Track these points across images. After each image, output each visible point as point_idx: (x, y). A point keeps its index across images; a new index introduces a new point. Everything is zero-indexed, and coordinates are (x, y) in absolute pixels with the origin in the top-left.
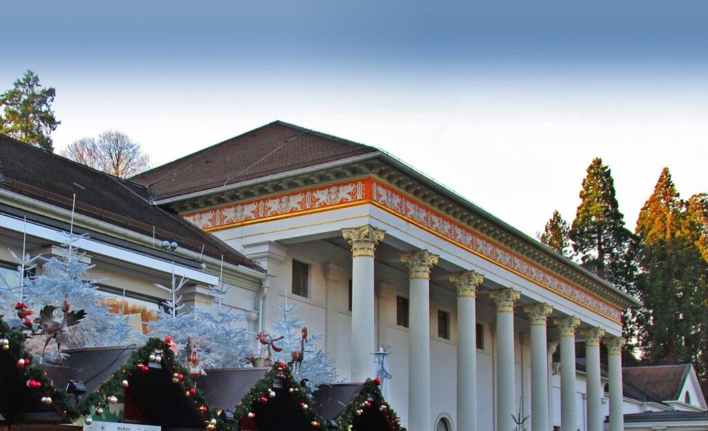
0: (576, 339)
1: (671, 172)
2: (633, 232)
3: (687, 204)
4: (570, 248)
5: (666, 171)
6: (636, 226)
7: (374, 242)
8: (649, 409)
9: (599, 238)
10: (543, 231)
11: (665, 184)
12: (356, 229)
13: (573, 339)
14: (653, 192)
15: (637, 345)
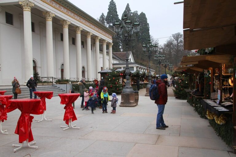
0: (99, 43)
1: (129, 5)
2: (121, 20)
3: (133, 13)
4: (106, 23)
5: (128, 4)
6: (121, 18)
7: (30, 6)
8: (120, 62)
9: (113, 21)
10: (99, 18)
11: (128, 8)
12: (24, 1)
13: (98, 43)
14: (125, 10)
15: (121, 48)
